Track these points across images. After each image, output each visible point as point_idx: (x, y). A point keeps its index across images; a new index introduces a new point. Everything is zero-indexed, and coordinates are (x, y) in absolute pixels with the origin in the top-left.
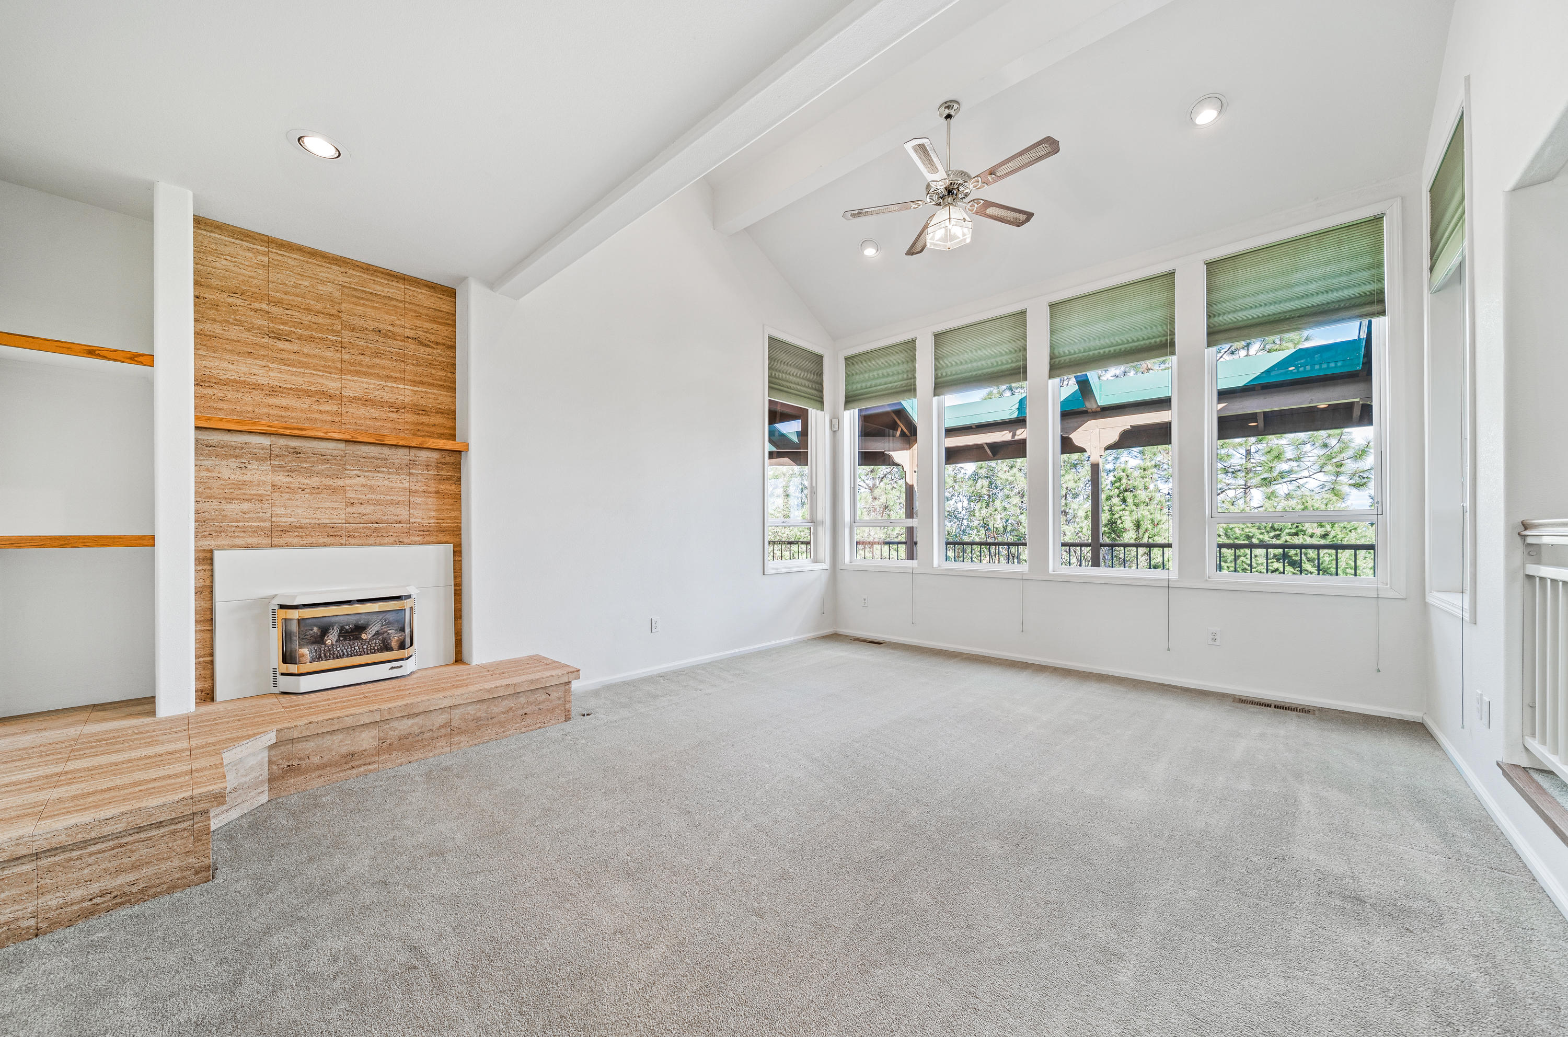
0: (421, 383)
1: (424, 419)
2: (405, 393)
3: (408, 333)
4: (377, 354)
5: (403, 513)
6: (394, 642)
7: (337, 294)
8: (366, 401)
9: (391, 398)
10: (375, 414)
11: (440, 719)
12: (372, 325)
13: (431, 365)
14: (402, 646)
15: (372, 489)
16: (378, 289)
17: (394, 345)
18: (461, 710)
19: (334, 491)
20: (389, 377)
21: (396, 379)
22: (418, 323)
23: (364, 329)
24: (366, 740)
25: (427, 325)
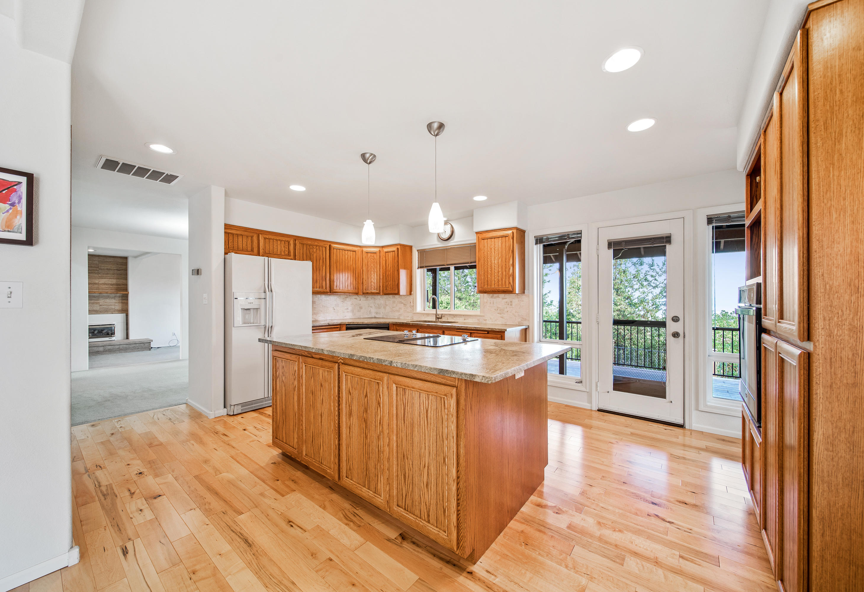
0: (118, 279)
1: (119, 286)
2: (114, 281)
3: (115, 268)
4: (107, 274)
5: (113, 307)
6: (110, 333)
7: (98, 263)
8: (104, 284)
9: (110, 282)
10: (107, 286)
11: (117, 347)
12: (106, 268)
13: (121, 275)
14: (112, 334)
15: (106, 302)
16: (108, 260)
17: (111, 272)
18: (122, 346)
19: (97, 303)
20: (110, 278)
21: (112, 279)
22: (117, 266)
23: (104, 269)
24: (101, 349)
25: (120, 266)
